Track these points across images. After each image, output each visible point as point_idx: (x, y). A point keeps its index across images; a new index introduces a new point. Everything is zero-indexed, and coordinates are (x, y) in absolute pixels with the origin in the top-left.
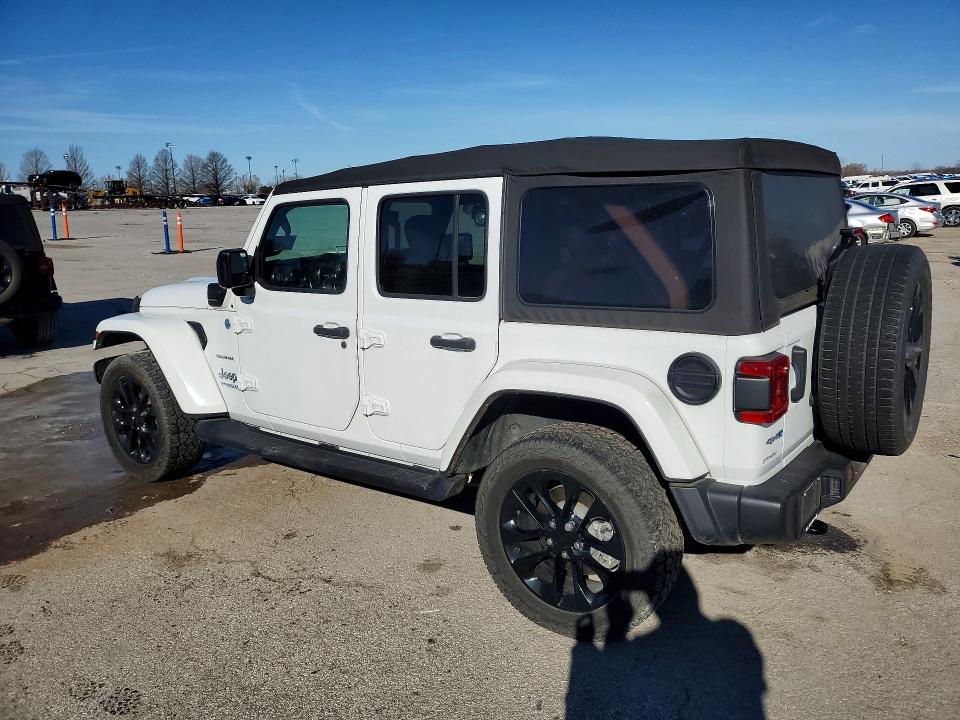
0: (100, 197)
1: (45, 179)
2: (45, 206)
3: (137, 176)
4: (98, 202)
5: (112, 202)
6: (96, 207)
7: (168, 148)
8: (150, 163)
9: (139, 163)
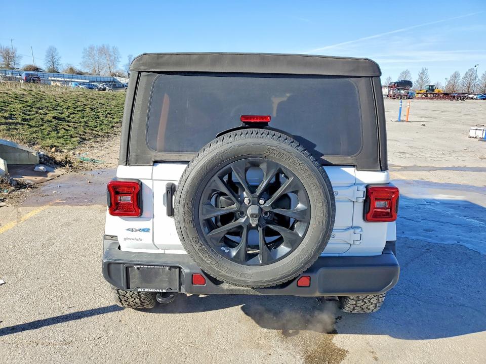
0: (421, 93)
1: (396, 85)
2: (394, 97)
3: (453, 83)
4: (419, 95)
5: (427, 96)
6: (418, 98)
7: (475, 68)
8: (462, 76)
9: (456, 76)
